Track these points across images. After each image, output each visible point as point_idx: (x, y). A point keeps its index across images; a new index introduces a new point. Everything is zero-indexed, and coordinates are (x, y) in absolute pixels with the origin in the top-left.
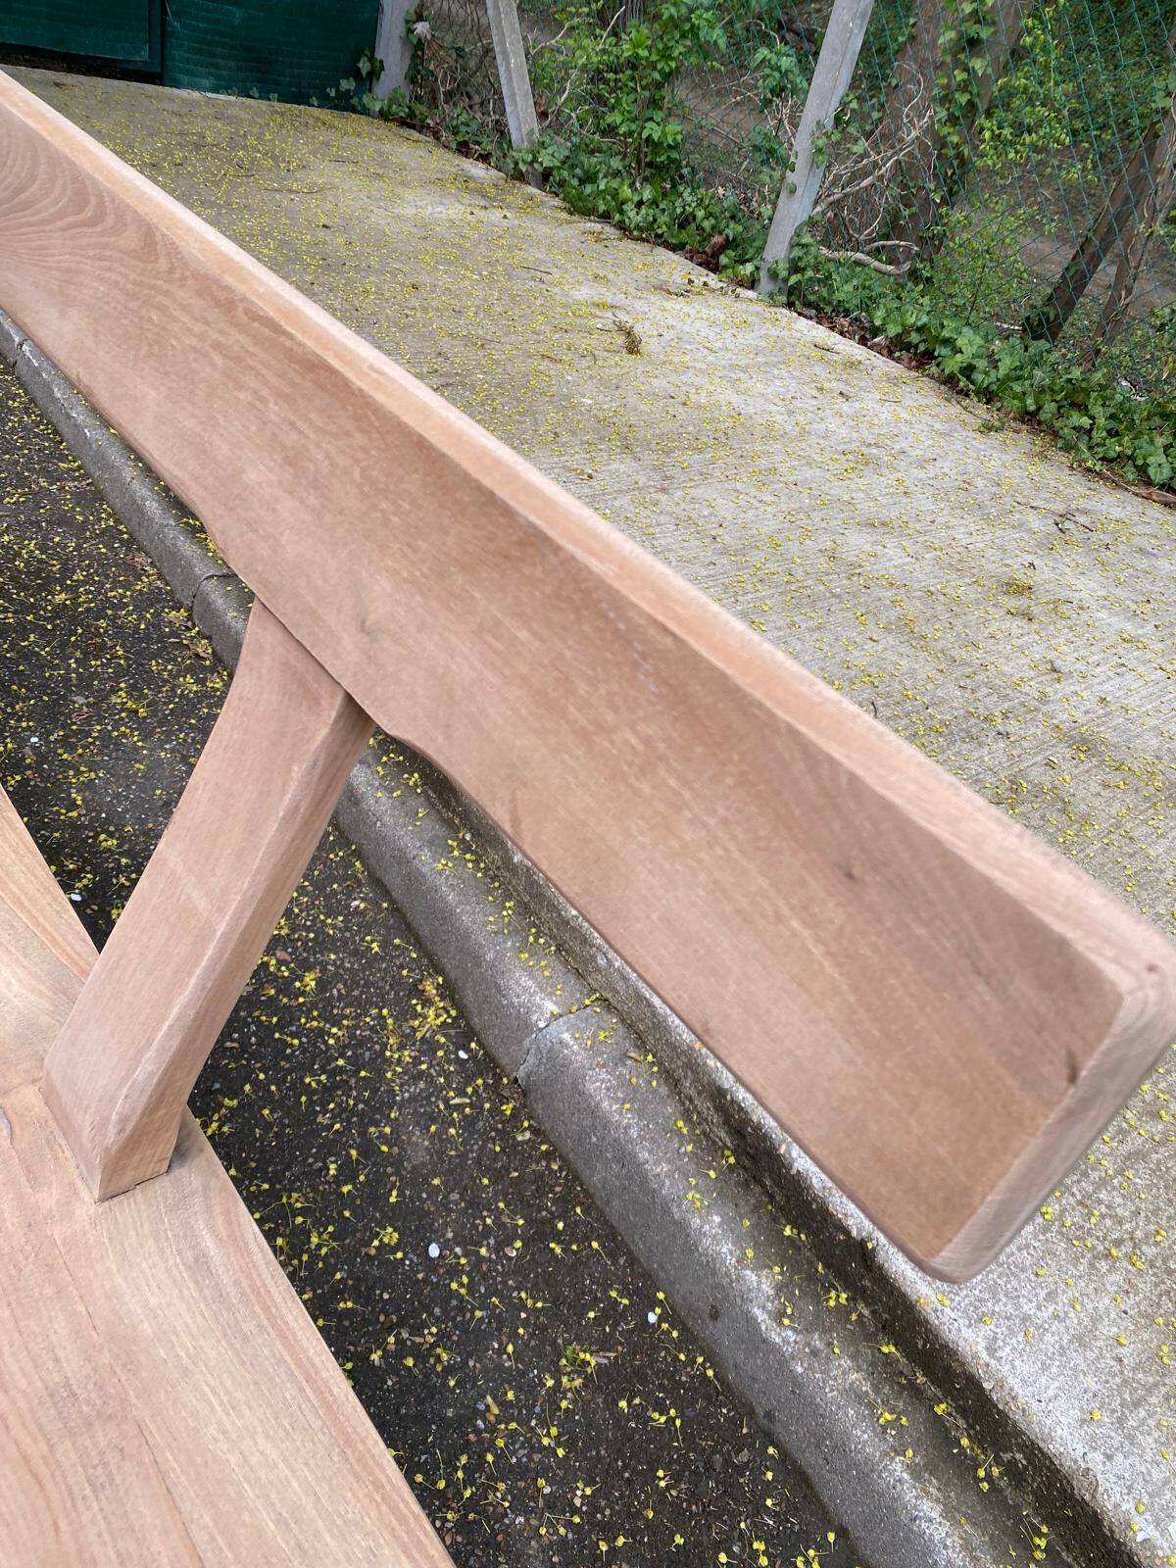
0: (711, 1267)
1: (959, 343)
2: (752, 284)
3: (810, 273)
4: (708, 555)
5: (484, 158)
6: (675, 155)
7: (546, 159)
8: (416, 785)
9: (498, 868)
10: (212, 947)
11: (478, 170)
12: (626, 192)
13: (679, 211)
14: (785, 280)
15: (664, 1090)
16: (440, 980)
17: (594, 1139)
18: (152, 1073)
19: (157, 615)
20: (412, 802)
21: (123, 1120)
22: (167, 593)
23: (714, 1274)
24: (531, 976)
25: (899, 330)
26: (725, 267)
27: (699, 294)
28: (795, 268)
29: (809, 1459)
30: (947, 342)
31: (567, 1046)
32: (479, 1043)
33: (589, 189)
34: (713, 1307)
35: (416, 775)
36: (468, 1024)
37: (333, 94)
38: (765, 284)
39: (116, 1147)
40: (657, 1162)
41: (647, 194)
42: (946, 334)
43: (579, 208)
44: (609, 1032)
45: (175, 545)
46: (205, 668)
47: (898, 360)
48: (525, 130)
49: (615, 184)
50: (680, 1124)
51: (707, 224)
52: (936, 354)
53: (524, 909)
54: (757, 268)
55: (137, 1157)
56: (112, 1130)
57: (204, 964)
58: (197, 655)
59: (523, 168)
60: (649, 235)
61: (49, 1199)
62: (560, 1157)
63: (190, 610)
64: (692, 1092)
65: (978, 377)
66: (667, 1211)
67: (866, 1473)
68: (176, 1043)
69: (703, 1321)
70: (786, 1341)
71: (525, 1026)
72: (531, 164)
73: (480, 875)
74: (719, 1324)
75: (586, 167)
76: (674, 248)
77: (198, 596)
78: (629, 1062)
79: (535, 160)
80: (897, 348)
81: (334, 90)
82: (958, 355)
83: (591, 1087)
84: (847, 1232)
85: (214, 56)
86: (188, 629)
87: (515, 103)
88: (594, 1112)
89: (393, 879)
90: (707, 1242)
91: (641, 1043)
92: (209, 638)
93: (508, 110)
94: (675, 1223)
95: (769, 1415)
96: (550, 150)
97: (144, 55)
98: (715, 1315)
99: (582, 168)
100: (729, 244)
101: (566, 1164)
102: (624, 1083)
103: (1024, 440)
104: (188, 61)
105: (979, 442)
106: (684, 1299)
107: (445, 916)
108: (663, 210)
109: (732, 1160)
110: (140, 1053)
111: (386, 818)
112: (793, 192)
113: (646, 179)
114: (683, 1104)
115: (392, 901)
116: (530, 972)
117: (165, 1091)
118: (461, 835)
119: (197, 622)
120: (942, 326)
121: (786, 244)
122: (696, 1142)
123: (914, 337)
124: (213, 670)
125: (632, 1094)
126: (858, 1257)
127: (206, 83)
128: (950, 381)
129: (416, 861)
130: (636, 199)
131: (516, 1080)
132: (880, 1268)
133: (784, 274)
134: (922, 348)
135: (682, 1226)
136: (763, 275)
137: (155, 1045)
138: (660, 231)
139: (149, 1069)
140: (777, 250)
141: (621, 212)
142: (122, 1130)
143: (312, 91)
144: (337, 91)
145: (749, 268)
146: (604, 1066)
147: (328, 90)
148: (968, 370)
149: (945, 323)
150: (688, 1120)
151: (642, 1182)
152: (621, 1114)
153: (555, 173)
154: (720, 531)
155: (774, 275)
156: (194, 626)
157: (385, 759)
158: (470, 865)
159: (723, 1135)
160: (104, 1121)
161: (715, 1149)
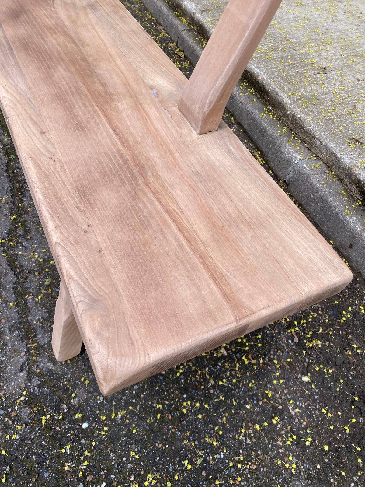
0: (352, 232)
4: (357, 22)
8: (253, 92)
9: (281, 117)
10: (248, 32)
15: (338, 183)
16: (260, 153)
17: (312, 196)
18: (222, 84)
19: (167, 44)
20: (252, 97)
21: (211, 102)
22: (169, 38)
23: (353, 234)
24: (292, 148)
31: (305, 168)
32: (272, 171)
34: (351, 244)
35: (253, 89)
36: (268, 165)
39: (207, 112)
40: (335, 202)
44: (319, 165)
45: (172, 21)
46: (182, 61)
50: (343, 192)
53: (290, 129)
55: (211, 120)
56: (207, 106)
57: (244, 39)
58: (180, 57)
61: (185, 132)
62: (299, 203)
63: (177, 43)
64: (348, 183)
66: (337, 216)
68: (231, 72)
69: (346, 249)
71: (289, 163)
73: (275, 119)
74: (352, 249)
77: (180, 37)
78: (326, 174)
83: (312, 180)
86: (176, 49)
88: (313, 188)
89: (244, 122)
90: (351, 224)
91: (330, 168)
92: (183, 51)
94: (340, 219)
98: (351, 247)
102: (323, 179)
106: (340, 242)
107: (263, 131)
109: (360, 203)
110: (218, 78)
111: (243, 102)
114: (344, 187)
115: (244, 129)
116: (292, 147)
117: (224, 93)
118: (268, 107)
119: (179, 46)
122: (348, 197)
124: (184, 61)
125: (327, 182)
129: (253, 114)
131: (285, 181)
135: (342, 220)
137: (224, 73)
139: (221, 82)
142: (210, 106)
146: (317, 174)
150: (346, 191)
151: (328, 208)
152: (323, 187)
154: (361, 15)
156: (178, 48)
157: (242, 84)
158: (271, 116)
159: (358, 196)
160: (204, 105)
161: (355, 200)
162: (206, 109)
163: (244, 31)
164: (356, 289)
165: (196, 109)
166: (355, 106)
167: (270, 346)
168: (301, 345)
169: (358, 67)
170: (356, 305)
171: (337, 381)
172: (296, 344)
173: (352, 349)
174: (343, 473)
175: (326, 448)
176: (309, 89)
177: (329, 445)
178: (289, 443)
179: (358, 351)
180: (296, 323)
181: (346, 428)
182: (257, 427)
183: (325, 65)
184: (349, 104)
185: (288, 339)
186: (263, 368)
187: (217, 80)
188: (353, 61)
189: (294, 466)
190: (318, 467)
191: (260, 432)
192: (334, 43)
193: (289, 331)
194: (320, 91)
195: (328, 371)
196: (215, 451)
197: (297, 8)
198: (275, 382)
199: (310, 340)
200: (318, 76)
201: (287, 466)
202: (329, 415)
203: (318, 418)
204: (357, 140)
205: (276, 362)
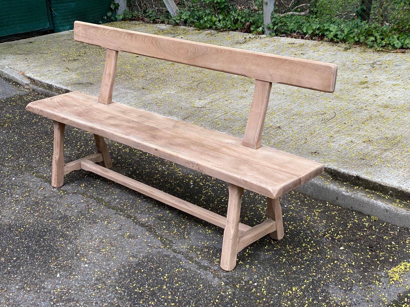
0: (334, 191)
1: (331, 29)
2: (263, 33)
3: (280, 24)
5: (163, 22)
6: (226, 4)
7: (184, 17)
11: (163, 26)
12: (214, 19)
13: (233, 19)
14: (273, 29)
23: (334, 192)
25: (312, 31)
26: (253, 31)
27: (249, 41)
28: (274, 24)
29: (360, 209)
30: (327, 30)
33: (202, 21)
37: (106, 18)
38: (267, 31)
41: (221, 17)
42: (326, 28)
43: (201, 28)
47: (315, 40)
48: (174, 11)
49: (209, 17)
50: (320, 177)
51: (243, 20)
52: (325, 34)
54: (263, 28)
59: (178, 21)
60: (226, 29)
65: (339, 36)
66: (323, 188)
67: (368, 203)
69: (336, 201)
70: (349, 194)
72: (180, 20)
74: (338, 200)
75: (198, 15)
76: (235, 30)
79: (181, 18)
80: (313, 36)
81: (106, 17)
82: (332, 33)
84: (354, 176)
85: (68, 19)
87: (169, 4)
90: (331, 188)
93: (167, 6)
94: (325, 189)
95: (352, 208)
96: (184, 14)
97: (48, 25)
98: (337, 199)
99: (197, 16)
100: (251, 24)
101: (302, 194)
103: (358, 49)
104: (61, 23)
105: (345, 54)
106: (331, 200)
108: (228, 20)
109: (332, 179)
112: (267, 4)
113: (218, 13)
120: (324, 26)
121: (270, 19)
122: (324, 178)
123: (317, 32)
126: (357, 179)
127: (68, 27)
128: (332, 40)
130: (218, 19)
132: (361, 178)
133: (272, 27)
134: (320, 34)
135: (327, 189)
136: (266, 29)
138: (229, 27)
140: (267, 21)
141: (215, 25)
143: (99, 19)
144: (107, 17)
145: (261, 29)
147: (104, 17)
148: (336, 36)
149: (325, 25)
151: (317, 187)
153: (188, 20)
155: (269, 28)
159: (328, 176)
160: (255, 139)
161: (328, 178)
162: (256, 140)
163: (260, 114)
164: (349, 215)
165: (252, 142)
166: (306, 139)
167: (319, 244)
168: (333, 239)
169: (298, 121)
170: (352, 220)
171: (357, 246)
172: (331, 240)
173: (359, 235)
174: (373, 267)
175: (362, 263)
176: (276, 139)
177: (363, 262)
178: (345, 266)
179: (362, 234)
180: (326, 233)
181: (368, 256)
182: (329, 265)
183: (278, 125)
184: (302, 139)
185: (326, 239)
186: (320, 251)
187: (257, 130)
188: (293, 119)
189: (351, 271)
190: (362, 269)
191: (331, 267)
192: (277, 112)
193: (325, 237)
194: (283, 138)
195: (351, 244)
196: (316, 276)
197: (241, 101)
198: (329, 253)
199: (336, 236)
200: (278, 131)
201: (348, 271)
202: (358, 254)
203: (354, 257)
204: (315, 152)
205: (325, 247)
